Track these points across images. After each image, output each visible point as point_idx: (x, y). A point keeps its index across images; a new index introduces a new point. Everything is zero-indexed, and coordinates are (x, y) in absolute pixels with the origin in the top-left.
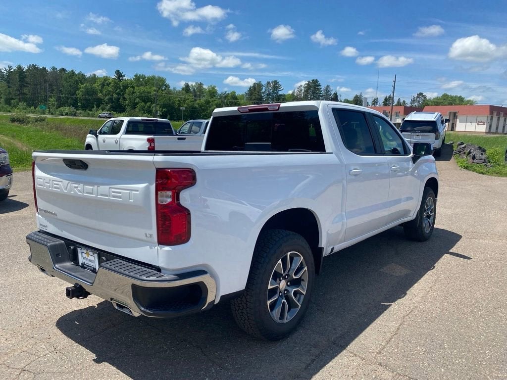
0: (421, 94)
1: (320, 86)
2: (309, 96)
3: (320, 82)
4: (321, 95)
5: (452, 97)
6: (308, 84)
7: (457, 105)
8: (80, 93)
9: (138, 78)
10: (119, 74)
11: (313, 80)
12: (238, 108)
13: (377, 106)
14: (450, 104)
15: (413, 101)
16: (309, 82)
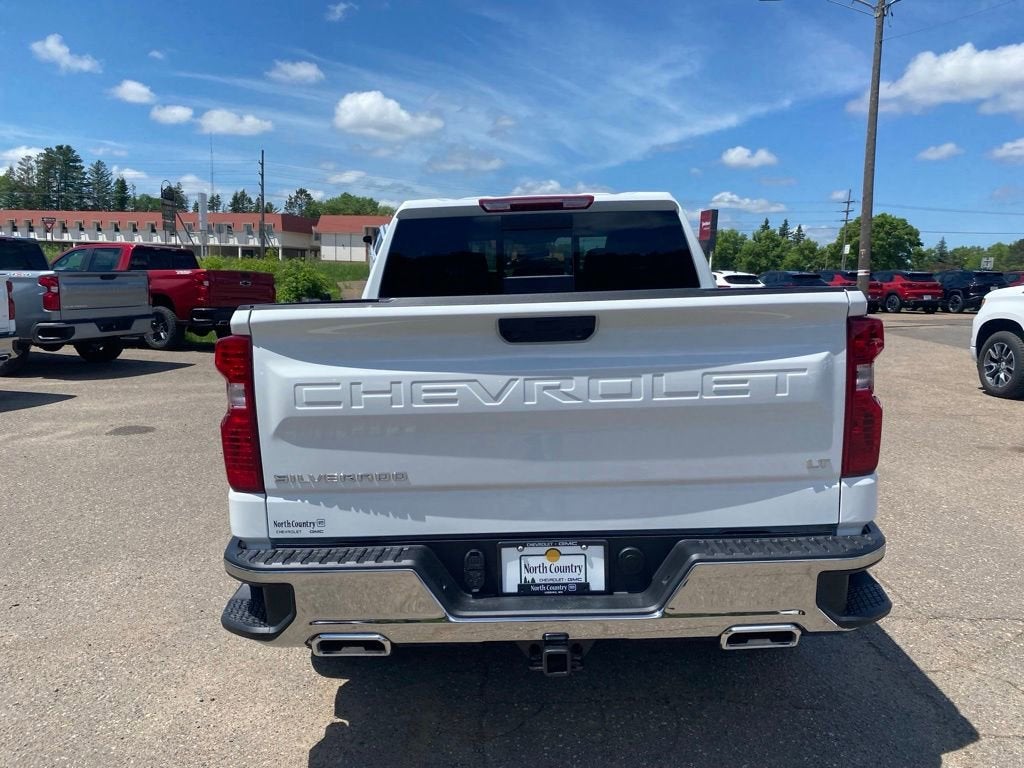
0: (302, 192)
1: (80, 161)
2: (55, 184)
3: (79, 152)
4: (85, 182)
5: (358, 200)
6: (47, 156)
7: (368, 214)
11: (60, 148)
12: (481, 202)
13: (220, 211)
14: (357, 213)
15: (290, 204)
16: (49, 150)
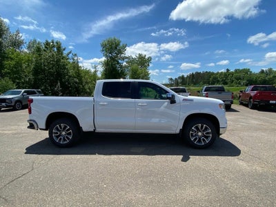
8: (211, 79)
9: (236, 70)
10: (228, 70)
